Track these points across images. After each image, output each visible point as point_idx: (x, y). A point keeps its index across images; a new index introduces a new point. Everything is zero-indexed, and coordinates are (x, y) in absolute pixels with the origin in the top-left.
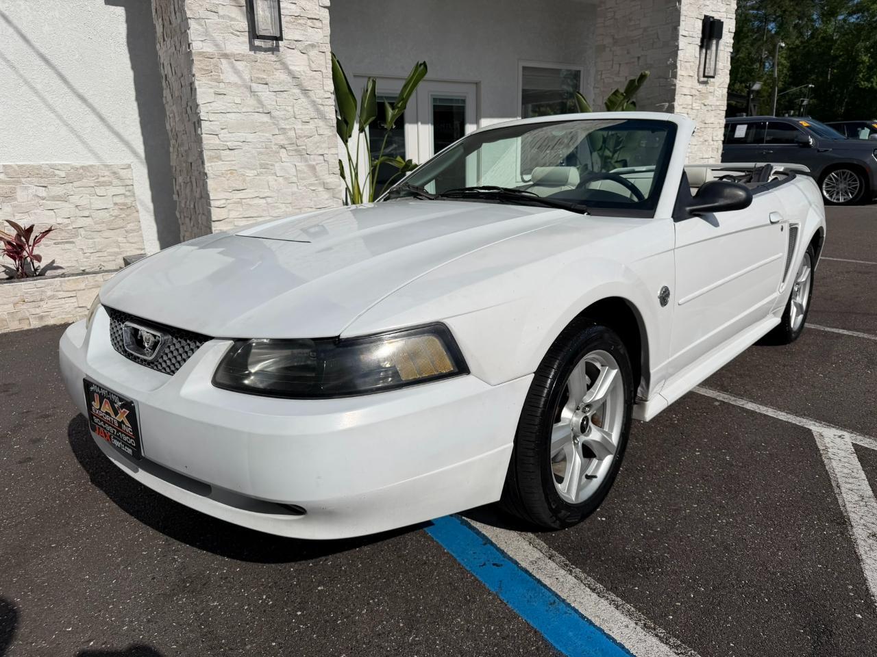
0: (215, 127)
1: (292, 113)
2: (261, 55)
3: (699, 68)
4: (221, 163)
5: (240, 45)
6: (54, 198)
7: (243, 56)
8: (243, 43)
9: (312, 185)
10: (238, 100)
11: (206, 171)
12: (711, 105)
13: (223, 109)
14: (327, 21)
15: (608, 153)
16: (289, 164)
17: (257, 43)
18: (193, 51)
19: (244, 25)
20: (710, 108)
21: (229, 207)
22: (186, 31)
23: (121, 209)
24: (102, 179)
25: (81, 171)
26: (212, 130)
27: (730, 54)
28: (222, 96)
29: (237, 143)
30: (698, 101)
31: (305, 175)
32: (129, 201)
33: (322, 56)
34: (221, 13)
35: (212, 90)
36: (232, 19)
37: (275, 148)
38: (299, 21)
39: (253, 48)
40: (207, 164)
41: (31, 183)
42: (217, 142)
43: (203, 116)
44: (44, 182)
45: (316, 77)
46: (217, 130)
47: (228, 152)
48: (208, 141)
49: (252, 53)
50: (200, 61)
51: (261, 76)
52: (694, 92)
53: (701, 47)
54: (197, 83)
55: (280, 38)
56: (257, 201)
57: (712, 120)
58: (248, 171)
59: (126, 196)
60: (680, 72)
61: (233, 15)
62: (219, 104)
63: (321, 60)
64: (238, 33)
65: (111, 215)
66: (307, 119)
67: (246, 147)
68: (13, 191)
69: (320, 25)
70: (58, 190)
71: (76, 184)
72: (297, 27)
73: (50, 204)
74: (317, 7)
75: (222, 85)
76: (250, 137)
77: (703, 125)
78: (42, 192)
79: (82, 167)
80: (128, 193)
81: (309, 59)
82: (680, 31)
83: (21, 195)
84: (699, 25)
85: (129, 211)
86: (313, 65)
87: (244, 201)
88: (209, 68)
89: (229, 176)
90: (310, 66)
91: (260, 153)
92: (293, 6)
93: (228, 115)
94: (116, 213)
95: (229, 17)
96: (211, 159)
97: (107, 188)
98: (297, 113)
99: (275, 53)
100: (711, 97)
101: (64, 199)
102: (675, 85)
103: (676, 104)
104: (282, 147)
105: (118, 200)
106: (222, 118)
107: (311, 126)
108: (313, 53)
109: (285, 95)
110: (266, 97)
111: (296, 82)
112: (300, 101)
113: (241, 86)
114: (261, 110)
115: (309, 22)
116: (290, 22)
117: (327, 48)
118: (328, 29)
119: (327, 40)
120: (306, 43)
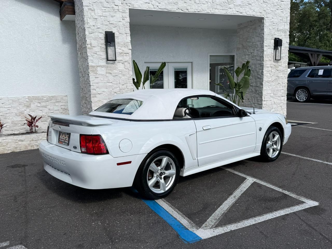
0: (95, 87)
1: (119, 82)
2: (110, 65)
3: (274, 57)
4: (96, 98)
5: (103, 63)
6: (42, 107)
7: (104, 66)
8: (104, 62)
10: (102, 79)
11: (92, 101)
12: (280, 70)
13: (98, 82)
14: (130, 54)
15: (237, 89)
17: (108, 62)
18: (89, 65)
19: (105, 56)
20: (280, 71)
22: (87, 59)
23: (63, 110)
24: (58, 100)
25: (51, 98)
26: (94, 88)
27: (288, 51)
28: (97, 78)
29: (101, 92)
30: (274, 69)
32: (66, 107)
33: (129, 64)
34: (98, 54)
35: (94, 77)
36: (101, 55)
37: (113, 93)
38: (122, 54)
39: (107, 63)
40: (92, 99)
41: (36, 102)
42: (95, 92)
43: (91, 84)
44: (40, 101)
45: (127, 71)
46: (95, 88)
47: (98, 95)
48: (93, 92)
49: (107, 65)
50: (91, 68)
51: (109, 71)
52: (272, 66)
53: (274, 49)
54: (90, 75)
55: (116, 60)
57: (282, 75)
58: (104, 100)
59: (65, 106)
60: (265, 59)
61: (101, 54)
62: (96, 81)
64: (103, 59)
65: (60, 112)
66: (123, 84)
67: (104, 93)
68: (30, 105)
69: (128, 55)
70: (43, 104)
71: (49, 102)
72: (121, 56)
73: (41, 108)
74: (127, 50)
75: (97, 75)
76: (105, 90)
77: (277, 78)
78: (39, 105)
79: (52, 96)
80: (66, 105)
81: (125, 65)
82: (264, 44)
83: (32, 106)
84: (273, 41)
85: (66, 111)
86: (126, 67)
88: (94, 70)
89: (98, 102)
90: (125, 68)
91: (109, 95)
92: (120, 50)
93: (99, 84)
94: (62, 111)
95: (100, 55)
96: (93, 97)
97: (59, 103)
98: (120, 82)
99: (114, 64)
100: (280, 67)
101: (45, 107)
102: (263, 64)
103: (264, 71)
104: (116, 93)
105: (63, 107)
106: (97, 85)
107: (125, 86)
108: (126, 63)
109: (117, 77)
110: (111, 78)
111: (120, 73)
112: (121, 78)
113: (103, 75)
114: (109, 82)
115: (125, 54)
116: (119, 55)
117: (131, 62)
118: (131, 56)
119: (131, 59)
120: (124, 61)
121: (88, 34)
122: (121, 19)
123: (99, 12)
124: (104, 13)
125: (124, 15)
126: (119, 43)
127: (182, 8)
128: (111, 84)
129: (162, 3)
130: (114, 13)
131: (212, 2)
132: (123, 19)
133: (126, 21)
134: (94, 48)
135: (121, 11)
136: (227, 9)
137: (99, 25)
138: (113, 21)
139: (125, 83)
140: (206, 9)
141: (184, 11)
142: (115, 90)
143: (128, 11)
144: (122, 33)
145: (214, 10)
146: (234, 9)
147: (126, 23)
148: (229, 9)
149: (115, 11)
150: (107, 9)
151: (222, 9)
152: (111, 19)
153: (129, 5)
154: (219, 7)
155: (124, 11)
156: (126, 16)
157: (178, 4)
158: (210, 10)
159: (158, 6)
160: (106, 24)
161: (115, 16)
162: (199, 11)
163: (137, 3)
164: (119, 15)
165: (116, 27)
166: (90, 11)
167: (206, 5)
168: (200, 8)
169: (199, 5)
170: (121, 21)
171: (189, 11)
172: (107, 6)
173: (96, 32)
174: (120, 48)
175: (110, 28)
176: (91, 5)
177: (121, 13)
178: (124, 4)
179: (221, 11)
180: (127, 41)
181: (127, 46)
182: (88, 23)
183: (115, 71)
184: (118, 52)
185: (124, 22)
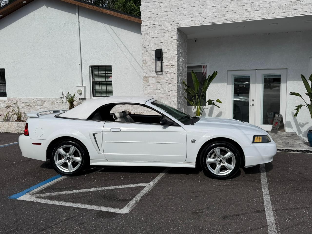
1: (165, 89)
2: (159, 76)
5: (154, 74)
10: (152, 87)
14: (176, 66)
26: (146, 94)
28: (149, 86)
33: (174, 75)
34: (150, 67)
36: (152, 68)
39: (157, 74)
43: (144, 91)
45: (173, 80)
46: (147, 94)
49: (157, 75)
50: (145, 78)
51: (158, 81)
54: (144, 83)
55: (162, 72)
61: (153, 67)
62: (148, 88)
64: (154, 71)
66: (169, 91)
69: (174, 67)
72: (168, 68)
74: (174, 62)
75: (149, 83)
86: (172, 77)
88: (146, 80)
92: (167, 63)
98: (167, 89)
104: (162, 98)
106: (148, 91)
107: (170, 93)
108: (172, 74)
109: (164, 85)
110: (159, 86)
111: (167, 82)
112: (168, 86)
113: (153, 83)
114: (157, 89)
115: (171, 66)
116: (166, 67)
117: (176, 72)
118: (176, 67)
119: (176, 70)
120: (170, 72)
121: (144, 52)
122: (170, 37)
123: (152, 34)
124: (157, 35)
125: (172, 33)
126: (166, 57)
127: (230, 19)
128: (159, 91)
129: (208, 18)
130: (164, 33)
131: (268, 7)
133: (174, 39)
134: (147, 63)
135: (170, 31)
136: (289, 11)
137: (152, 44)
138: (163, 40)
139: (171, 90)
140: (260, 15)
141: (232, 21)
142: (161, 96)
143: (176, 30)
144: (170, 49)
145: (270, 15)
146: (300, 10)
148: (292, 11)
149: (165, 32)
150: (159, 31)
151: (282, 12)
152: (162, 39)
153: (177, 25)
154: (277, 11)
155: (173, 30)
156: (173, 34)
157: (225, 16)
158: (265, 15)
159: (204, 21)
160: (157, 43)
161: (164, 36)
162: (250, 18)
163: (185, 22)
164: (168, 35)
166: (146, 35)
167: (260, 11)
168: (252, 16)
169: (251, 13)
170: (170, 39)
171: (238, 20)
172: (159, 29)
173: (149, 50)
174: (168, 61)
175: (160, 46)
176: (147, 30)
177: (170, 33)
178: (173, 25)
179: (281, 14)
180: (174, 55)
181: (174, 59)
182: (145, 44)
183: (163, 80)
184: (165, 65)
185: (172, 39)
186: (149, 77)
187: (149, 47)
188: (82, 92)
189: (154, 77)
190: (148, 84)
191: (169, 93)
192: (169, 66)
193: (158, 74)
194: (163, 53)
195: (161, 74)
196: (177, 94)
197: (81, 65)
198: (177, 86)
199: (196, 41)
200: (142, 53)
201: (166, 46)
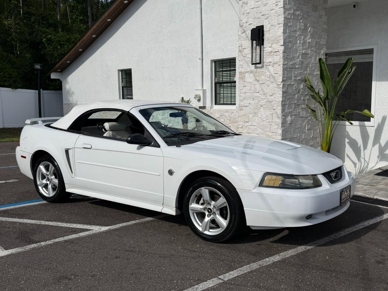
2: (258, 70)
4: (243, 111)
5: (252, 67)
9: (270, 122)
10: (250, 88)
13: (245, 91)
14: (281, 52)
16: (263, 113)
17: (257, 65)
21: (244, 128)
28: (245, 87)
29: (248, 104)
31: (268, 118)
33: (279, 67)
34: (247, 57)
35: (242, 85)
37: (259, 106)
38: (271, 54)
39: (255, 67)
42: (242, 104)
45: (276, 76)
47: (245, 107)
49: (255, 70)
50: (241, 75)
51: (258, 78)
56: (252, 127)
58: (250, 115)
63: (278, 69)
66: (271, 94)
67: (250, 106)
69: (279, 54)
72: (271, 57)
74: (279, 46)
81: (274, 69)
87: (248, 126)
88: (243, 77)
89: (244, 116)
90: (274, 72)
91: (254, 108)
92: (270, 48)
93: (246, 94)
96: (240, 110)
98: (268, 92)
99: (262, 68)
104: (261, 106)
106: (244, 95)
107: (273, 97)
108: (276, 66)
109: (264, 85)
110: (258, 86)
111: (268, 79)
112: (269, 87)
113: (251, 82)
114: (256, 91)
115: (275, 54)
116: (268, 55)
117: (281, 63)
118: (282, 55)
119: (281, 59)
120: (273, 62)
121: (241, 33)
122: (274, 5)
123: (252, 3)
124: (257, 3)
126: (269, 39)
128: (258, 95)
132: (276, 5)
133: (279, 7)
134: (245, 50)
137: (251, 20)
138: (265, 10)
139: (273, 93)
142: (261, 103)
144: (274, 24)
147: (279, 9)
152: (263, 8)
160: (257, 16)
161: (267, 4)
164: (271, 2)
165: (268, 18)
166: (244, 5)
170: (274, 8)
174: (270, 45)
175: (261, 21)
180: (279, 35)
181: (278, 42)
182: (242, 20)
183: (263, 77)
184: (267, 51)
185: (277, 8)
186: (246, 72)
187: (247, 24)
188: (200, 97)
189: (252, 72)
190: (244, 84)
191: (271, 97)
192: (272, 54)
193: (258, 68)
194: (265, 32)
195: (261, 67)
196: (281, 100)
197: (202, 60)
198: (281, 86)
199: (354, 6)
200: (239, 35)
201: (269, 21)
